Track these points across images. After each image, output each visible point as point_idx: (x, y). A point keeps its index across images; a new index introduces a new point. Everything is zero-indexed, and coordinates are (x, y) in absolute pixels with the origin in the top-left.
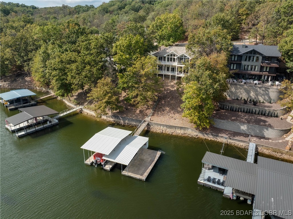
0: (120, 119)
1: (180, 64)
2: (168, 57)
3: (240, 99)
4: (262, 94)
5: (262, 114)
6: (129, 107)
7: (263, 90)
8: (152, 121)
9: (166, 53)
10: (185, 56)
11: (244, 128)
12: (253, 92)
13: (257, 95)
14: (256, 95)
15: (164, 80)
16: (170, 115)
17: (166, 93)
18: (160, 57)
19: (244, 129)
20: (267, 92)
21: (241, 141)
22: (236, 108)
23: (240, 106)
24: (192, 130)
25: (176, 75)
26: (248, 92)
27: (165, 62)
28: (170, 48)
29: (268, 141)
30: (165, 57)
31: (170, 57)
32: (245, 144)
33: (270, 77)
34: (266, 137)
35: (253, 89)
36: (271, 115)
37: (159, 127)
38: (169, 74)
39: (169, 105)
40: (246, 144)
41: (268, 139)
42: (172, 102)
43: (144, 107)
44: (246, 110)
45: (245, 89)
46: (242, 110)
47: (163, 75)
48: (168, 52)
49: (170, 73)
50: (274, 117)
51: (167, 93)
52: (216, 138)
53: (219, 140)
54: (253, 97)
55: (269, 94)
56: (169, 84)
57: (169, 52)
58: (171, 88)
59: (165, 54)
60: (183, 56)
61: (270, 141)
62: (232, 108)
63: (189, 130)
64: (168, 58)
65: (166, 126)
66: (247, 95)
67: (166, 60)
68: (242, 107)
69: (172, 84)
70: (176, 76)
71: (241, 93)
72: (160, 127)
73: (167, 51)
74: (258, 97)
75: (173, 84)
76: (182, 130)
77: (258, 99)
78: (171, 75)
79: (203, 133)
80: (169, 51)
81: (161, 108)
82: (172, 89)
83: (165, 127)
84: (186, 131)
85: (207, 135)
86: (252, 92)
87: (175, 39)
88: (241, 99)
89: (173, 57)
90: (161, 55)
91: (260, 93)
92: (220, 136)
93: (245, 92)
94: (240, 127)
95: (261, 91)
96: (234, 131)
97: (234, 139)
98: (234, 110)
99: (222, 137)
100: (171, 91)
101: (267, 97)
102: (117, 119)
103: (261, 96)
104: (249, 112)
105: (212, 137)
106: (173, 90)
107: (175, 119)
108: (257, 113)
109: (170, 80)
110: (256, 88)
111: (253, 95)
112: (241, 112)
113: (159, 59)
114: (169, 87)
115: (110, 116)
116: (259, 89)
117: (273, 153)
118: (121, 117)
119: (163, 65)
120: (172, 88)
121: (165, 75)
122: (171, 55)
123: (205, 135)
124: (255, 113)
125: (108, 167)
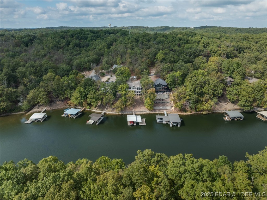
3: (158, 99)
5: (165, 103)
19: (162, 108)
33: (165, 91)
34: (168, 109)
39: (138, 105)
40: (163, 112)
42: (138, 103)
43: (129, 107)
44: (161, 102)
50: (168, 103)
54: (162, 98)
60: (138, 87)
63: (147, 111)
66: (160, 98)
71: (158, 97)
72: (138, 112)
79: (151, 112)
81: (135, 106)
83: (140, 112)
86: (161, 96)
92: (156, 111)
96: (159, 109)
97: (160, 111)
98: (158, 103)
103: (164, 97)
107: (142, 109)
124: (163, 103)
125: (135, 125)
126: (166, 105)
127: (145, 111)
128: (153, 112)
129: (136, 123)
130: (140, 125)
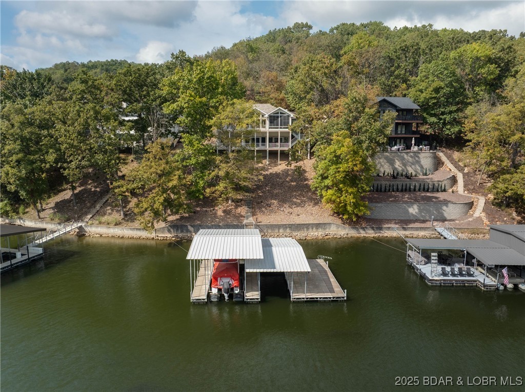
0: (188, 231)
3: (382, 175)
4: (411, 163)
5: (424, 190)
6: (198, 209)
7: (411, 157)
8: (259, 222)
10: (281, 113)
11: (414, 210)
12: (399, 161)
13: (405, 165)
14: (403, 165)
16: (287, 211)
19: (414, 213)
20: (417, 159)
21: (421, 228)
22: (386, 187)
23: (390, 182)
24: (338, 227)
25: (267, 148)
26: (392, 162)
29: (454, 222)
32: (427, 232)
33: (413, 138)
34: (448, 218)
35: (398, 156)
36: (436, 189)
37: (277, 231)
38: (252, 149)
39: (274, 197)
40: (429, 232)
41: (453, 220)
42: (276, 191)
43: (228, 204)
44: (400, 187)
45: (386, 158)
46: (395, 187)
49: (255, 147)
50: (442, 192)
52: (380, 233)
53: (387, 234)
54: (400, 169)
55: (420, 161)
60: (278, 113)
61: (457, 222)
62: (379, 187)
63: (332, 227)
65: (289, 227)
66: (391, 167)
68: (393, 183)
70: (268, 151)
71: (381, 165)
72: (279, 231)
74: (407, 169)
75: (263, 165)
76: (320, 230)
77: (407, 171)
78: (257, 149)
79: (357, 228)
81: (262, 202)
82: (264, 173)
83: (288, 229)
84: (328, 230)
85: (365, 230)
86: (396, 161)
88: (384, 174)
91: (408, 161)
92: (385, 228)
93: (388, 162)
94: (408, 211)
95: (409, 158)
96: (399, 218)
97: (409, 227)
98: (383, 189)
99: (389, 228)
100: (265, 176)
101: (419, 166)
102: (182, 232)
103: (411, 166)
104: (406, 190)
105: (373, 232)
107: (299, 215)
108: (417, 189)
110: (402, 155)
111: (399, 166)
112: (393, 191)
115: (164, 228)
116: (405, 156)
117: (472, 236)
118: (192, 226)
120: (264, 171)
123: (361, 231)
124: (415, 190)
125: (253, 295)
126: (436, 198)
127: (318, 226)
128: (370, 234)
129: (263, 274)
130: (294, 296)
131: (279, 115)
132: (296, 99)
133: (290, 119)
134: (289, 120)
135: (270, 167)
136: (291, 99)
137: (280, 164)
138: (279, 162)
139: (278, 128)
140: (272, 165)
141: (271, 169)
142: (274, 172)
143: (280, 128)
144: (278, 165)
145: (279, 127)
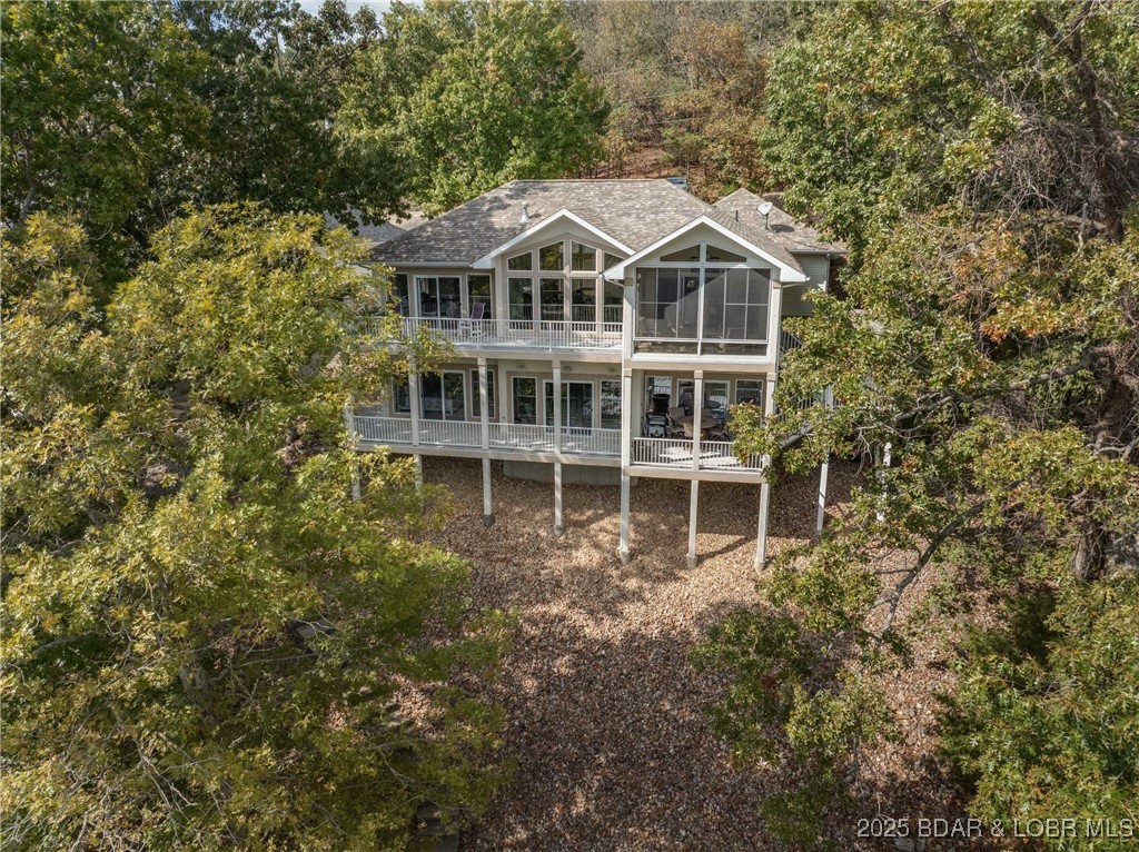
1: (664, 347)
2: (520, 274)
9: (492, 236)
10: (714, 254)
15: (492, 519)
17: (530, 684)
18: (431, 282)
25: (625, 461)
27: (491, 330)
28: (524, 191)
30: (481, 282)
31: (536, 274)
38: (542, 458)
47: (478, 462)
48: (513, 232)
49: (554, 447)
51: (549, 684)
56: (556, 565)
57: (523, 228)
58: (578, 617)
59: (483, 252)
60: (690, 256)
64: (518, 290)
67: (501, 305)
69: (584, 557)
70: (625, 479)
73: (500, 220)
75: (596, 556)
78: (566, 459)
80: (524, 219)
82: (591, 630)
87: (544, 157)
89: (569, 273)
90: (442, 259)
100: (591, 656)
106: (607, 644)
109: (558, 513)
113: (428, 303)
114: (555, 610)
119: (471, 364)
120: (591, 612)
121: (497, 465)
122: (550, 255)
131: (703, 264)
132: (817, 157)
133: (775, 297)
134: (766, 299)
135: (632, 584)
136: (787, 150)
137: (700, 559)
138: (695, 542)
139: (691, 348)
140: (654, 561)
141: (638, 596)
142: (654, 632)
143: (707, 349)
144: (683, 565)
145: (700, 339)
